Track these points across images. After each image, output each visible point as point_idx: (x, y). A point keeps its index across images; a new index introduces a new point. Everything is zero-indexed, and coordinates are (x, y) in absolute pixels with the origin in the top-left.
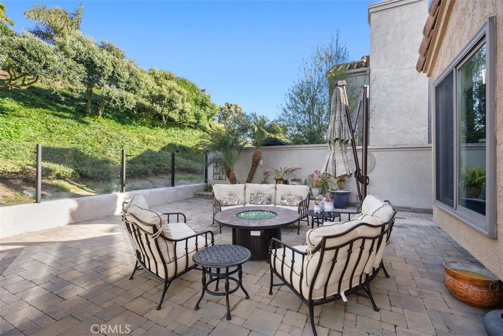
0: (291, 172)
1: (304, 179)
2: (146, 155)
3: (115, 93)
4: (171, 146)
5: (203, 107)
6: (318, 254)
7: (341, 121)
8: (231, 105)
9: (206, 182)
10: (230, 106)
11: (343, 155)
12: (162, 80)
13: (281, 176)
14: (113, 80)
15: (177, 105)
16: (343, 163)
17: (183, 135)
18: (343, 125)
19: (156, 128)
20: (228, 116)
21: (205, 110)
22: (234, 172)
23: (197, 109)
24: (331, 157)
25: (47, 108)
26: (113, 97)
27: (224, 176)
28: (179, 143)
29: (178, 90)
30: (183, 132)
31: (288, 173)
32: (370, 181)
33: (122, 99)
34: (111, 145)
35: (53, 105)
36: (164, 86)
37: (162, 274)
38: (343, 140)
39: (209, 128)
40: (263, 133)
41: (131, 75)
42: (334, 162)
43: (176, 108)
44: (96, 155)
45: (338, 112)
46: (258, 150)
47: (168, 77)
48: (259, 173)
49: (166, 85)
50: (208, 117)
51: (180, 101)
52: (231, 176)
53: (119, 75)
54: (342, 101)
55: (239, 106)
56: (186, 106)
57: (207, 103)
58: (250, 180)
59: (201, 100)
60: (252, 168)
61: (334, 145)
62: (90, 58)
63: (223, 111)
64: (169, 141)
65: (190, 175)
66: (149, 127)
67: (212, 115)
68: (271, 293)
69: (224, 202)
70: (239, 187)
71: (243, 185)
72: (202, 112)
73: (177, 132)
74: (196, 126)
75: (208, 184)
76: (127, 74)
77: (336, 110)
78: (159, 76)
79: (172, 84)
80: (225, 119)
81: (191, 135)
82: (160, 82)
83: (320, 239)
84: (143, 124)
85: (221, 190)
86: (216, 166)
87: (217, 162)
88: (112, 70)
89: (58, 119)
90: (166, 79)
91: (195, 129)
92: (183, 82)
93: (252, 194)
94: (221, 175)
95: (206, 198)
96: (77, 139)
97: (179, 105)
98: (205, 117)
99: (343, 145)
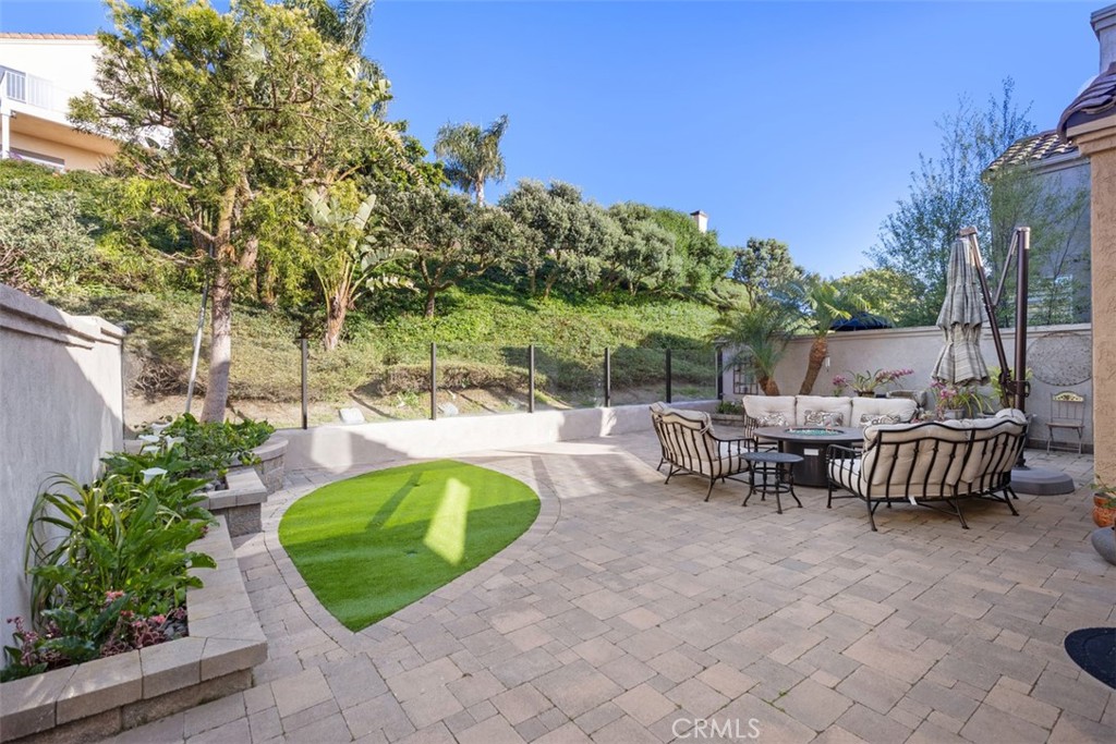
0: (892, 379)
1: (922, 392)
2: (620, 355)
3: (571, 258)
4: (654, 339)
5: (704, 258)
6: (875, 449)
7: (965, 293)
8: (761, 243)
9: (720, 397)
10: (757, 245)
11: (968, 349)
12: (633, 223)
13: (870, 385)
14: (571, 241)
15: (660, 264)
16: (967, 361)
17: (668, 315)
18: (969, 300)
19: (621, 306)
20: (753, 268)
21: (707, 263)
22: (774, 379)
23: (692, 263)
24: (947, 351)
25: (486, 292)
26: (572, 268)
27: (754, 387)
28: (665, 331)
29: (661, 236)
30: (667, 309)
31: (884, 380)
32: (1032, 391)
33: (582, 269)
34: (575, 340)
35: (490, 286)
36: (636, 233)
37: (706, 471)
38: (968, 324)
39: (713, 295)
40: (828, 312)
41: (593, 227)
42: (951, 359)
43: (658, 269)
44: (560, 356)
45: (959, 278)
46: (820, 341)
47: (642, 215)
48: (823, 379)
49: (640, 231)
50: (713, 277)
51: (665, 255)
52: (768, 386)
53: (577, 232)
54: (968, 262)
55: (779, 243)
56: (673, 263)
57: (710, 248)
58: (807, 390)
59: (699, 246)
60: (808, 372)
61: (952, 331)
62: (543, 216)
63: (744, 258)
64: (648, 327)
65: (690, 387)
66: (611, 305)
67: (722, 270)
68: (829, 506)
69: (762, 421)
70: (785, 401)
71: (792, 398)
72: (702, 269)
73: (657, 309)
74: (689, 293)
75: (725, 401)
76: (587, 229)
77: (955, 276)
78: (626, 215)
79: (648, 226)
80: (747, 274)
81: (681, 313)
82: (629, 226)
83: (876, 433)
84: (602, 302)
85: (757, 405)
86: (739, 371)
87: (738, 363)
88: (569, 226)
89: (504, 308)
90: (638, 218)
91: (688, 300)
92: (666, 217)
93: (808, 412)
94: (749, 387)
95: (722, 425)
96: (535, 335)
97: (663, 265)
98: (707, 277)
99: (970, 332)
